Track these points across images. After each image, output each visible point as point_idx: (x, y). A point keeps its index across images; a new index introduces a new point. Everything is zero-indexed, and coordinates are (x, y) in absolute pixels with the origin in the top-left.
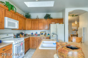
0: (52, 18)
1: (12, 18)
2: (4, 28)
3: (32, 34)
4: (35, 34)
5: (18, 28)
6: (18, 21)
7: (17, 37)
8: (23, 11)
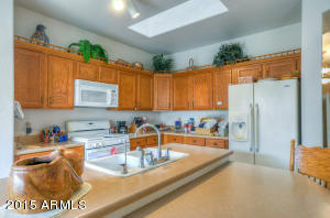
0: (247, 59)
1: (95, 79)
2: (72, 107)
3: (178, 123)
4: (187, 126)
5: (116, 106)
6: (117, 87)
7: (119, 132)
8: (145, 50)
